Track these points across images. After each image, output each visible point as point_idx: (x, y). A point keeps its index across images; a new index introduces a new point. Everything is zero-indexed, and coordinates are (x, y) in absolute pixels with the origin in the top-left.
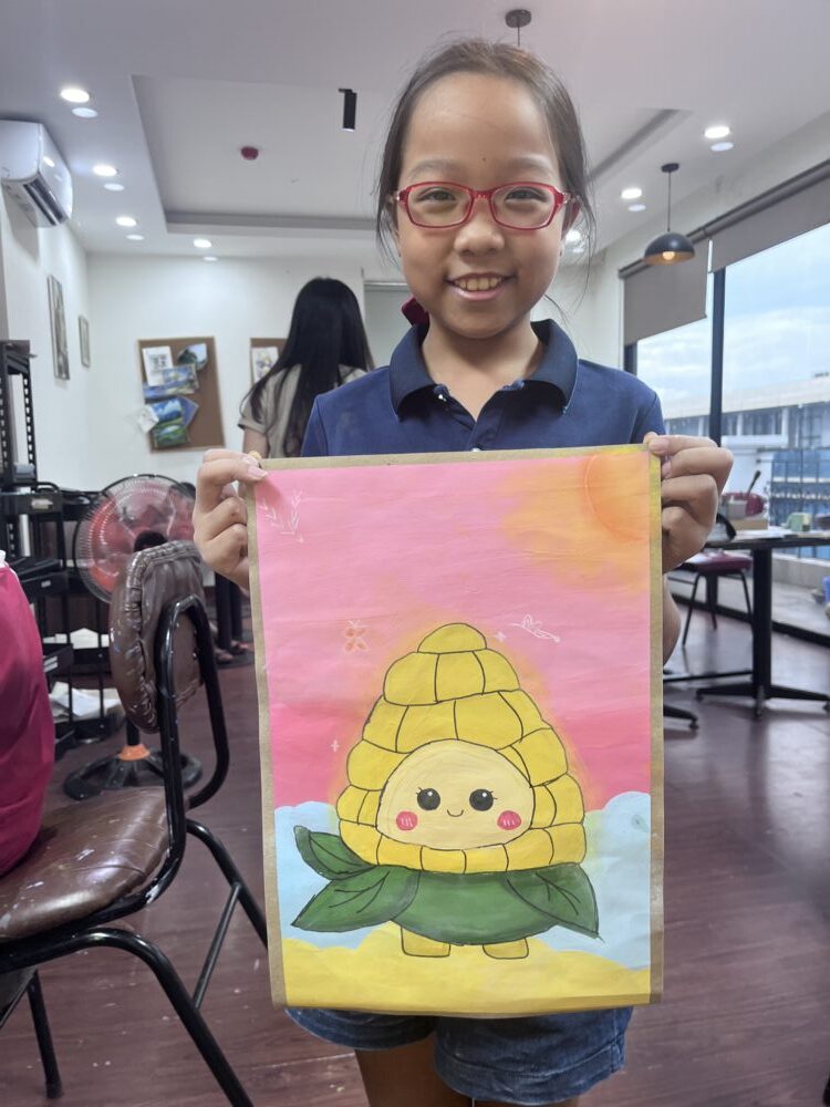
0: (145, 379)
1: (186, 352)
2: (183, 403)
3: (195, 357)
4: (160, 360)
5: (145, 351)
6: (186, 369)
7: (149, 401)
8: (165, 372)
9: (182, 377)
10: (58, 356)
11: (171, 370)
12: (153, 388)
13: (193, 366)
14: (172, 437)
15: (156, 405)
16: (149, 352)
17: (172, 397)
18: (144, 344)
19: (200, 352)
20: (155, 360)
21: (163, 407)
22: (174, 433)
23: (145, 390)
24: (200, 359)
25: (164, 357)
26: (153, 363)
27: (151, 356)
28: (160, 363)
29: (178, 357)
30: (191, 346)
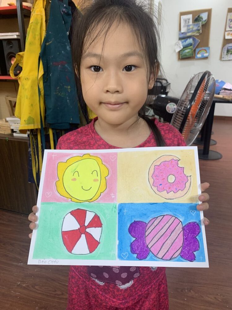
0: (180, 29)
1: (199, 16)
2: (194, 40)
3: (202, 19)
5: (182, 17)
6: (197, 25)
7: (180, 39)
8: (188, 26)
9: (195, 28)
11: (191, 25)
12: (183, 33)
13: (201, 23)
14: (187, 54)
15: (183, 40)
16: (184, 17)
17: (189, 37)
18: (182, 14)
19: (204, 16)
20: (185, 21)
21: (185, 41)
22: (188, 52)
23: (179, 34)
24: (204, 19)
25: (189, 19)
26: (184, 22)
27: (184, 19)
28: (187, 22)
29: (195, 19)
30: (201, 14)
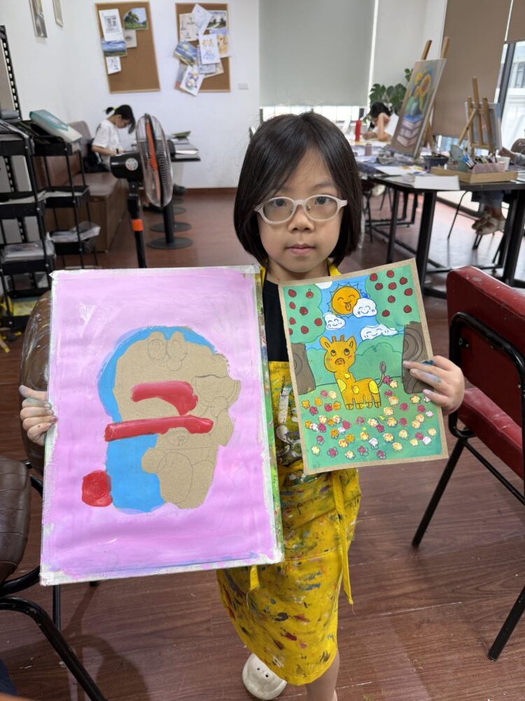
0: (102, 36)
1: (130, 13)
3: (137, 19)
4: (112, 20)
5: (100, 12)
6: (131, 28)
7: (107, 54)
10: (36, 19)
12: (109, 43)
13: (136, 25)
16: (105, 13)
18: (100, 7)
19: (140, 14)
20: (109, 20)
23: (102, 44)
24: (141, 21)
25: (114, 18)
26: (107, 23)
27: (105, 17)
28: (112, 23)
29: (124, 18)
30: (134, 9)
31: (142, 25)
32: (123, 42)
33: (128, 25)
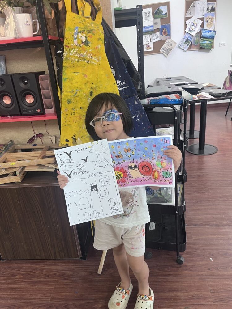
1: (158, 9)
3: (162, 12)
4: (148, 14)
12: (144, 27)
13: (161, 16)
19: (164, 9)
24: (164, 13)
26: (145, 16)
27: (144, 13)
28: (148, 16)
29: (155, 12)
30: (161, 7)
31: (164, 15)
32: (152, 26)
33: (157, 16)
